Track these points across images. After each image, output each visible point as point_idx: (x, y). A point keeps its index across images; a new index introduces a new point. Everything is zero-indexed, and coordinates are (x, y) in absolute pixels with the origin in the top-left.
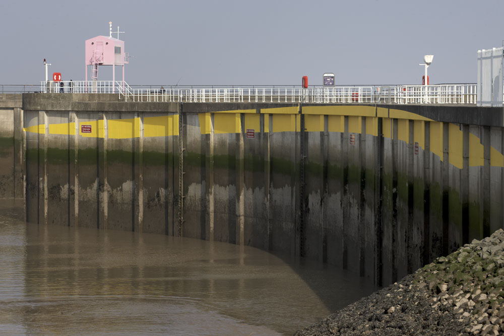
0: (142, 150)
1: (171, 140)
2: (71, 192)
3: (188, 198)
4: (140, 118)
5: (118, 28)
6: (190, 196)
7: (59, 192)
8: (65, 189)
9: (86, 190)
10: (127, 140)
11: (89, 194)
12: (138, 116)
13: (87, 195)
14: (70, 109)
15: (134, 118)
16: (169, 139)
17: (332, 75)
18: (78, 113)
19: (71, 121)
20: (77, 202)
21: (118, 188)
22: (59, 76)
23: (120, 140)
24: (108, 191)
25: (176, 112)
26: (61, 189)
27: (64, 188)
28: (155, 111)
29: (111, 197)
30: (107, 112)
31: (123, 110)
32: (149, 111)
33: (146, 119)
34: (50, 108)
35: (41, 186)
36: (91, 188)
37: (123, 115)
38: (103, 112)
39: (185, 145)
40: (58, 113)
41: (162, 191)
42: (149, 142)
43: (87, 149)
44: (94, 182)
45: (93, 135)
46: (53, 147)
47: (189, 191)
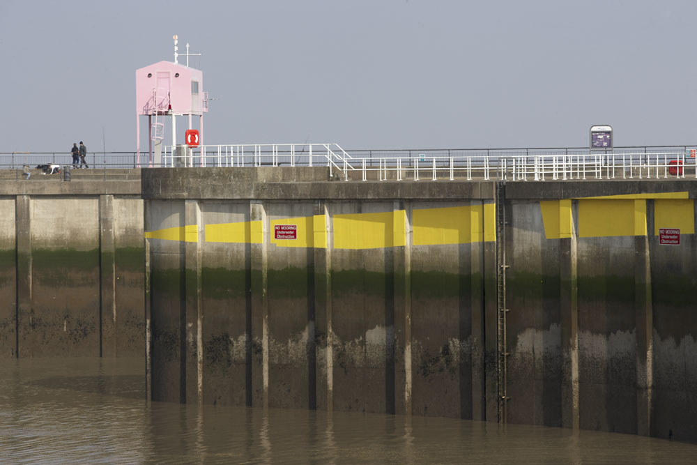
0: (408, 269)
1: (476, 251)
2: (254, 349)
3: (518, 356)
4: (405, 211)
5: (188, 46)
6: (521, 353)
7: (227, 349)
8: (240, 343)
9: (287, 344)
10: (375, 251)
11: (291, 351)
12: (402, 208)
13: (287, 353)
14: (252, 196)
15: (393, 211)
16: (472, 249)
17: (608, 129)
18: (267, 203)
19: (254, 218)
20: (266, 367)
21: (357, 341)
22: (196, 136)
23: (360, 253)
24: (334, 346)
25: (490, 200)
26: (231, 342)
27: (237, 341)
28: (442, 197)
29: (339, 356)
30: (330, 202)
31: (369, 197)
32: (427, 197)
33: (419, 212)
34: (208, 195)
35: (190, 339)
36: (297, 341)
37: (365, 206)
38: (323, 201)
39: (510, 260)
40: (223, 204)
41: (455, 344)
42: (424, 254)
43: (287, 268)
44: (303, 329)
45: (300, 243)
46: (213, 265)
47: (519, 344)
